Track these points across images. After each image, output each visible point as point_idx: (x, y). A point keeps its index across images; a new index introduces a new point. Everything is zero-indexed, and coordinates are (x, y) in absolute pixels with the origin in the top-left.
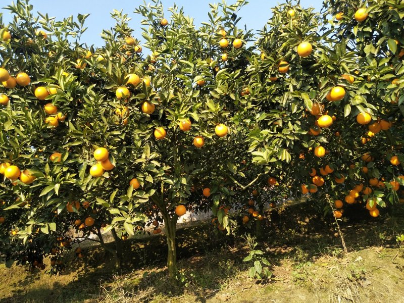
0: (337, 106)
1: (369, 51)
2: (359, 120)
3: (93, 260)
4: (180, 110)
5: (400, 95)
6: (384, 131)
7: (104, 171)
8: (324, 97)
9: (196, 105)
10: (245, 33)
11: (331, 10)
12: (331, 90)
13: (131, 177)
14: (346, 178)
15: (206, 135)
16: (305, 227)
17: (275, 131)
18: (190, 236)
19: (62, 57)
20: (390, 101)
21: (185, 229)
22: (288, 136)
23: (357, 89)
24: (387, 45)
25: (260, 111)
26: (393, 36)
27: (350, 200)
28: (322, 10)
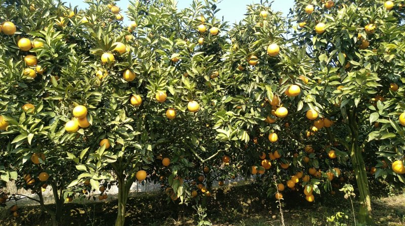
0: (292, 100)
1: (323, 59)
2: (308, 115)
3: (27, 221)
4: (159, 83)
5: (342, 100)
6: (326, 128)
7: (80, 128)
8: (283, 92)
9: (173, 80)
10: (221, 23)
11: (296, 18)
12: (289, 87)
13: (103, 136)
14: (290, 164)
15: (180, 108)
16: (247, 208)
17: (239, 114)
18: (135, 207)
19: (48, 14)
20: (334, 103)
21: (130, 199)
22: (249, 120)
23: (309, 89)
24: (338, 57)
25: (226, 94)
26: (343, 50)
27: (291, 184)
28: (288, 15)
